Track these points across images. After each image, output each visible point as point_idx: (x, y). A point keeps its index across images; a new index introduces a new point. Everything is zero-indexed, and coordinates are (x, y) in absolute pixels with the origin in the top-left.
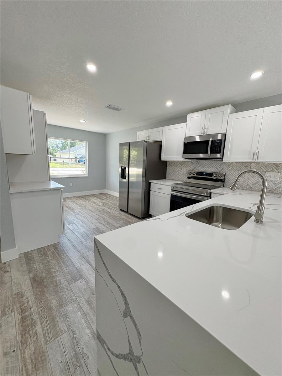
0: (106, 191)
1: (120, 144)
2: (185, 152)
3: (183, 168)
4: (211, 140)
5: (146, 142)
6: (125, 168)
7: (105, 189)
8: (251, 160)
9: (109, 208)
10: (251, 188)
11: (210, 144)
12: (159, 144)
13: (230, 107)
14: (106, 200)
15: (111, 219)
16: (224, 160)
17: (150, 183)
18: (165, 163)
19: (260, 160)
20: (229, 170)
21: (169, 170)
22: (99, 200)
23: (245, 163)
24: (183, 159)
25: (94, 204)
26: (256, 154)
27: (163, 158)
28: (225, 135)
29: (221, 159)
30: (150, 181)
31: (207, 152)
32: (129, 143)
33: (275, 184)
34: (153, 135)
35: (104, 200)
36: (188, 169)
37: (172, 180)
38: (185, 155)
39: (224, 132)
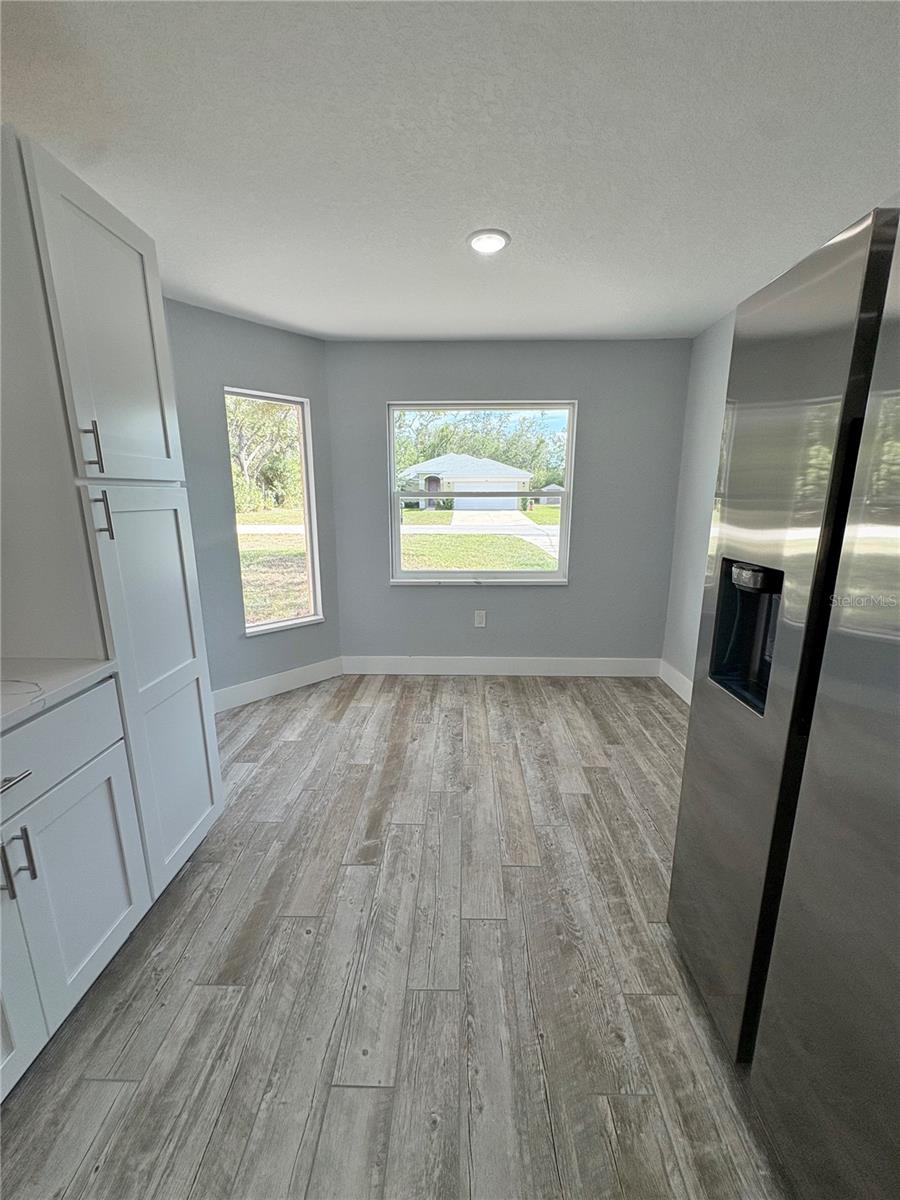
0: (664, 670)
7: (660, 657)
9: (602, 867)
14: (629, 745)
15: (520, 1115)
22: (588, 733)
25: (530, 773)
35: (614, 740)
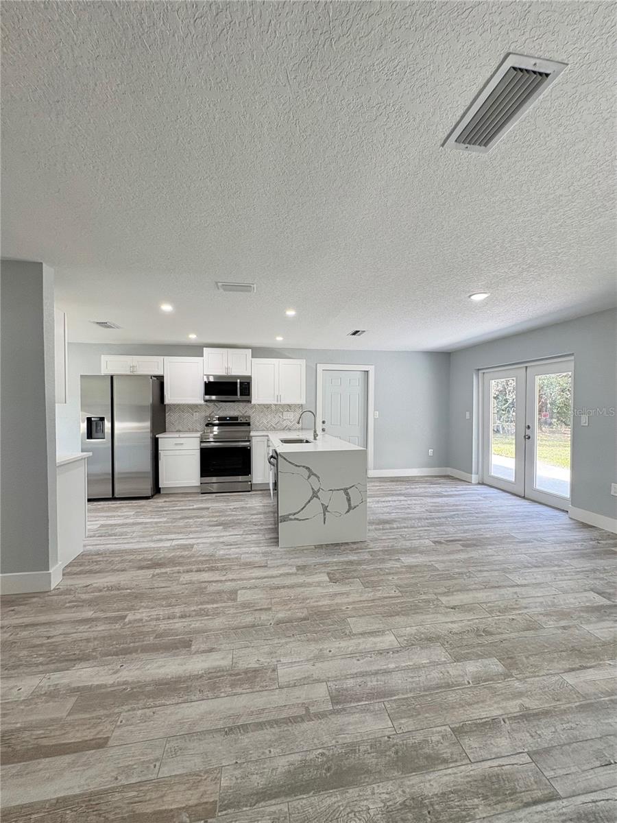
1: (81, 376)
2: (207, 393)
3: (194, 414)
4: (238, 381)
6: (102, 419)
8: (276, 403)
10: (274, 428)
11: (238, 386)
13: (249, 351)
16: (253, 402)
17: (158, 438)
19: (283, 402)
20: (253, 413)
21: (170, 418)
23: (267, 405)
24: (201, 402)
26: (279, 397)
27: (167, 401)
28: (250, 378)
29: (250, 401)
30: (157, 436)
31: (237, 395)
32: (112, 377)
33: (291, 422)
36: (203, 414)
37: (177, 431)
38: (207, 397)
39: (250, 374)
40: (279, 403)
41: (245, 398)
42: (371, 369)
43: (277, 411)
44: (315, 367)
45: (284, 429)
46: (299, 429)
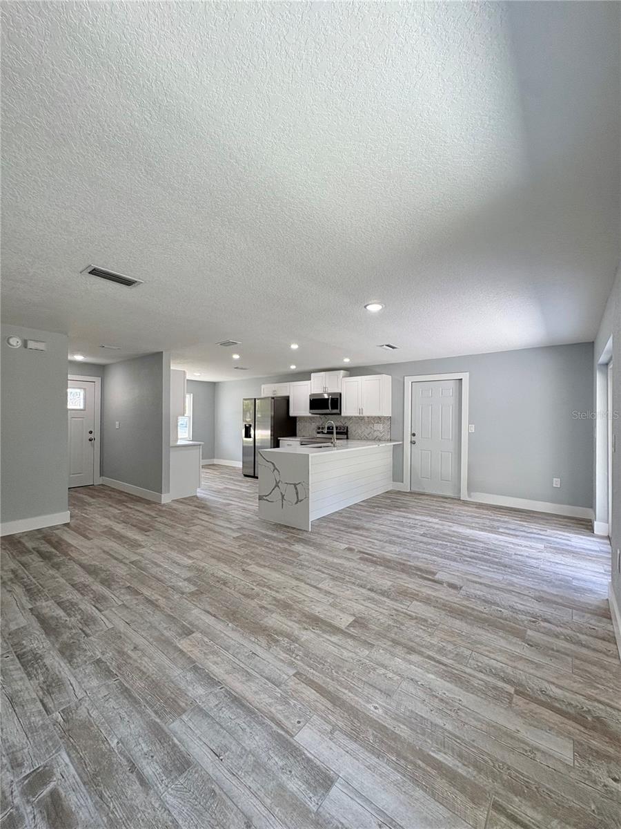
0: (216, 461)
1: (243, 399)
2: (312, 408)
3: (312, 423)
4: (330, 398)
5: (273, 398)
6: (250, 426)
7: (214, 458)
8: (358, 415)
10: (367, 438)
11: (330, 401)
12: (287, 399)
13: (342, 372)
16: (343, 414)
17: (279, 440)
18: (295, 418)
19: (366, 413)
20: (348, 424)
21: (299, 426)
24: (310, 415)
26: (361, 411)
27: (292, 414)
28: (341, 394)
29: (339, 414)
30: (279, 438)
31: (328, 409)
32: (255, 399)
33: (381, 433)
34: (282, 390)
36: (317, 424)
37: (302, 437)
38: (311, 411)
39: (339, 391)
40: (361, 415)
41: (335, 411)
42: (465, 377)
43: (369, 423)
44: (402, 380)
45: (374, 440)
46: (388, 440)
